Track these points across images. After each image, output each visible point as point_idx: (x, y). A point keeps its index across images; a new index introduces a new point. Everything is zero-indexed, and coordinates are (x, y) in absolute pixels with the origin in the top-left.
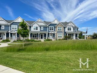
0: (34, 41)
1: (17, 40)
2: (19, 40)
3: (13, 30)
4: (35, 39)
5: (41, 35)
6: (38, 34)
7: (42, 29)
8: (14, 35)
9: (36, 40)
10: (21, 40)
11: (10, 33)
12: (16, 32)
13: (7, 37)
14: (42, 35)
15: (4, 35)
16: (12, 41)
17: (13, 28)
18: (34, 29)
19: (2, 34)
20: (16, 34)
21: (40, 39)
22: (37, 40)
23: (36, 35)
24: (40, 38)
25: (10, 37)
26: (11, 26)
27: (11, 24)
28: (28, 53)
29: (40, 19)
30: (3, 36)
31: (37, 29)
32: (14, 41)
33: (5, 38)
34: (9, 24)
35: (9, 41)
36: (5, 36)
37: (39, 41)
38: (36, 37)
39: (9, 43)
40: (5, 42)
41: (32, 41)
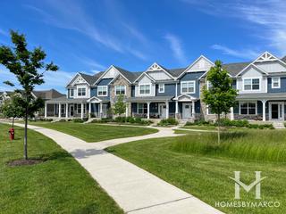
0: (245, 124)
1: (196, 122)
2: (199, 121)
3: (185, 93)
4: (248, 118)
5: (272, 105)
6: (260, 103)
7: (276, 84)
8: (187, 107)
9: (252, 122)
10: (206, 120)
11: (179, 103)
12: (192, 98)
13: (170, 111)
14: (275, 108)
15: (165, 107)
16: (183, 122)
17: (185, 90)
18: (247, 87)
19: (159, 105)
20: (193, 104)
21: (267, 119)
22: (259, 123)
23: (252, 105)
24: (267, 116)
25: (177, 112)
26: (179, 84)
27: (180, 79)
28: (238, 164)
29: (266, 53)
30: (163, 110)
31: (256, 87)
32: (188, 124)
33: (166, 114)
34: (175, 79)
35: (176, 124)
36: (167, 110)
37: (267, 126)
38: (252, 112)
39: (176, 128)
40: (166, 126)
41: (240, 125)
